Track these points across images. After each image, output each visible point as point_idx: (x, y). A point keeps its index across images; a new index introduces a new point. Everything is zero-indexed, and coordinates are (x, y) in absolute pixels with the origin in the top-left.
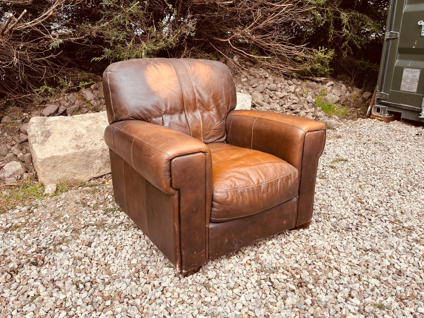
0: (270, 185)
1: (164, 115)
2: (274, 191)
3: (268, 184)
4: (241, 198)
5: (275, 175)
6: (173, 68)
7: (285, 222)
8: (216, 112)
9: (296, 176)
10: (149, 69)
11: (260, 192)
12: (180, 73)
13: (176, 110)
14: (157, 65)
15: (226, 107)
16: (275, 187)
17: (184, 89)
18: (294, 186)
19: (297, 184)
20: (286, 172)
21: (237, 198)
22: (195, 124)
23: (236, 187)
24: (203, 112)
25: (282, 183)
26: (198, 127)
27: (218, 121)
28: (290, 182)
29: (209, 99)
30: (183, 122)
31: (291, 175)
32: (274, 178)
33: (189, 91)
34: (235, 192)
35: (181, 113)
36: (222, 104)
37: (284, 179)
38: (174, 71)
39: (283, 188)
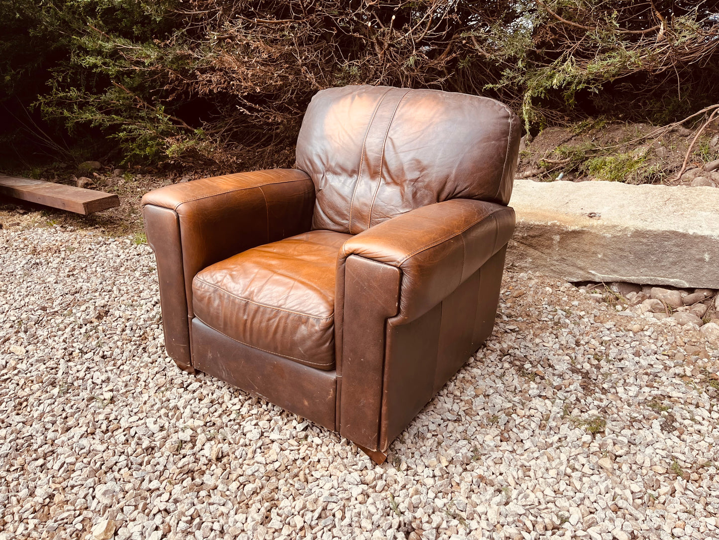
0: (261, 309)
1: (328, 173)
2: (264, 324)
3: (259, 307)
4: (216, 303)
5: (280, 303)
6: (375, 104)
7: (306, 403)
8: (408, 190)
9: (317, 328)
10: (342, 102)
11: (242, 311)
12: (379, 113)
13: (344, 170)
14: (357, 97)
15: (435, 186)
16: (269, 320)
17: (368, 139)
18: (309, 343)
19: (319, 343)
20: (305, 309)
21: (209, 298)
22: (362, 200)
23: (219, 284)
24: (388, 184)
25: (283, 321)
26: (366, 205)
27: (406, 207)
28: (303, 330)
29: (402, 164)
30: (346, 191)
31: (308, 318)
32: (276, 305)
33: (373, 145)
34: (211, 289)
35: (351, 176)
36: (427, 180)
37: (291, 317)
38: (373, 109)
39: (284, 331)
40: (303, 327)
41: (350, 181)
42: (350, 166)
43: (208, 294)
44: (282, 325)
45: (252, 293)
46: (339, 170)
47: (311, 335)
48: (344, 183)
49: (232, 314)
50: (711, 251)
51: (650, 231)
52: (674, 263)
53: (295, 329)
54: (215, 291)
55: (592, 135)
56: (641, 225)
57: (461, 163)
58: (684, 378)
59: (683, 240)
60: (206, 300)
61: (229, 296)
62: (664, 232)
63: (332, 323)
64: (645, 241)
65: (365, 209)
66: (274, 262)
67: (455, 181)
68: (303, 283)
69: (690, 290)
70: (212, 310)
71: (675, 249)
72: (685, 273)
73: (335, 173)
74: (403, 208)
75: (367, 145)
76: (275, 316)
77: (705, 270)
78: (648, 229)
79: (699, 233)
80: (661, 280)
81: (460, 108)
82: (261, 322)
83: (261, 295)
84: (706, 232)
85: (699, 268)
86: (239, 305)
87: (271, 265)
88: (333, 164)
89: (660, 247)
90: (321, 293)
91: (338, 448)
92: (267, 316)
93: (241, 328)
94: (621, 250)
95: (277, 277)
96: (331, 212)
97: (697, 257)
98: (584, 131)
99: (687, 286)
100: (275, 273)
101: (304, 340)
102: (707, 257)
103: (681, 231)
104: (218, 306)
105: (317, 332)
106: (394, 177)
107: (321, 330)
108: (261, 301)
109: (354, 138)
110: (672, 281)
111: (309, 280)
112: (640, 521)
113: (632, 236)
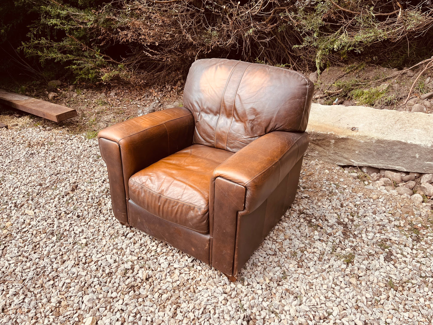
0: (168, 201)
1: (202, 112)
2: (170, 209)
3: (167, 199)
4: (143, 194)
5: (179, 197)
6: (229, 73)
7: (193, 249)
8: (249, 125)
9: (199, 213)
10: (210, 69)
11: (157, 201)
12: (232, 78)
13: (212, 111)
14: (218, 67)
15: (264, 124)
16: (173, 207)
17: (225, 94)
18: (195, 221)
19: (201, 221)
20: (193, 202)
21: (139, 192)
22: (222, 129)
23: (144, 184)
24: (237, 121)
25: (181, 208)
26: (224, 132)
27: (247, 135)
28: (192, 213)
29: (245, 111)
30: (213, 123)
31: (194, 208)
32: (176, 198)
33: (229, 97)
34: (140, 187)
35: (215, 115)
36: (259, 120)
37: (185, 206)
38: (228, 76)
39: (181, 213)
40: (192, 212)
41: (216, 118)
42: (215, 109)
43: (138, 189)
44: (180, 210)
45: (162, 191)
46: (208, 111)
47: (196, 216)
48: (212, 119)
49: (152, 202)
50: (420, 153)
51: (386, 140)
52: (399, 158)
53: (187, 213)
54: (142, 188)
55: (356, 73)
56: (381, 137)
57: (279, 112)
58: (399, 228)
59: (405, 147)
60: (137, 193)
61: (150, 192)
62: (393, 141)
63: (208, 210)
64: (383, 145)
65: (224, 134)
66: (174, 172)
67: (275, 122)
68: (191, 186)
69: (407, 173)
70: (140, 198)
71: (399, 151)
72: (405, 163)
73: (206, 113)
74: (246, 135)
75: (225, 98)
76: (176, 205)
77: (416, 163)
78: (385, 139)
79: (414, 143)
80: (391, 167)
81: (279, 78)
82: (168, 208)
83: (168, 192)
84: (418, 143)
85: (412, 162)
86: (156, 197)
87: (172, 174)
88: (205, 107)
89: (391, 149)
90: (201, 193)
91: (210, 272)
92: (171, 205)
93: (157, 209)
94: (369, 149)
95: (176, 182)
96: (204, 135)
97: (412, 155)
98: (352, 71)
99: (405, 170)
100: (175, 179)
101: (192, 218)
102: (417, 156)
103: (403, 141)
104: (144, 196)
105: (199, 215)
106: (241, 118)
107: (202, 214)
108: (168, 196)
109: (217, 92)
110: (397, 168)
111: (194, 184)
112: (369, 315)
113: (375, 143)
